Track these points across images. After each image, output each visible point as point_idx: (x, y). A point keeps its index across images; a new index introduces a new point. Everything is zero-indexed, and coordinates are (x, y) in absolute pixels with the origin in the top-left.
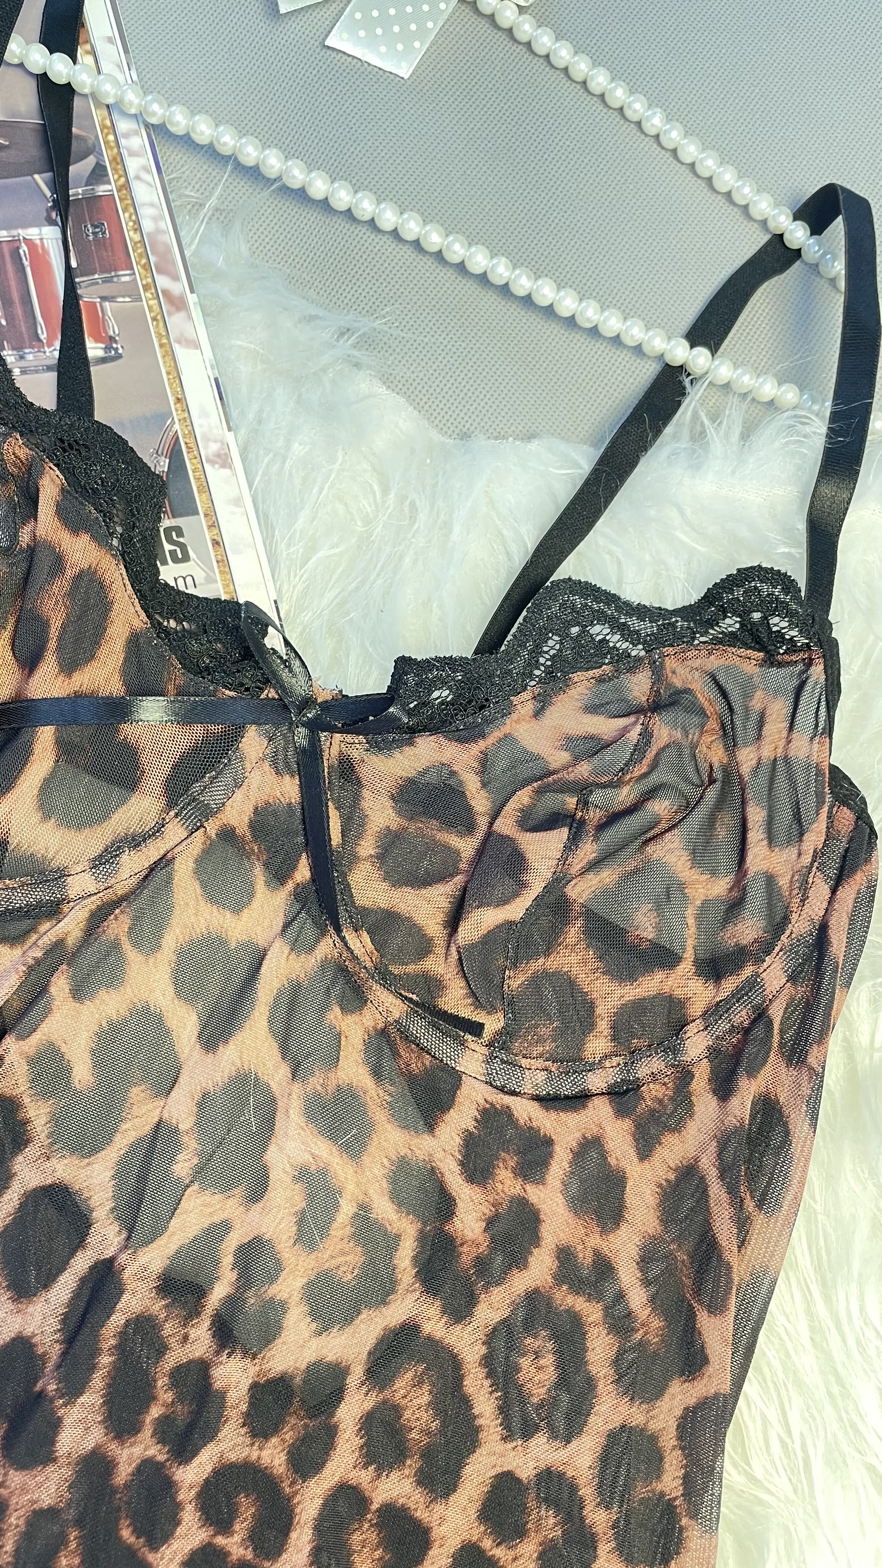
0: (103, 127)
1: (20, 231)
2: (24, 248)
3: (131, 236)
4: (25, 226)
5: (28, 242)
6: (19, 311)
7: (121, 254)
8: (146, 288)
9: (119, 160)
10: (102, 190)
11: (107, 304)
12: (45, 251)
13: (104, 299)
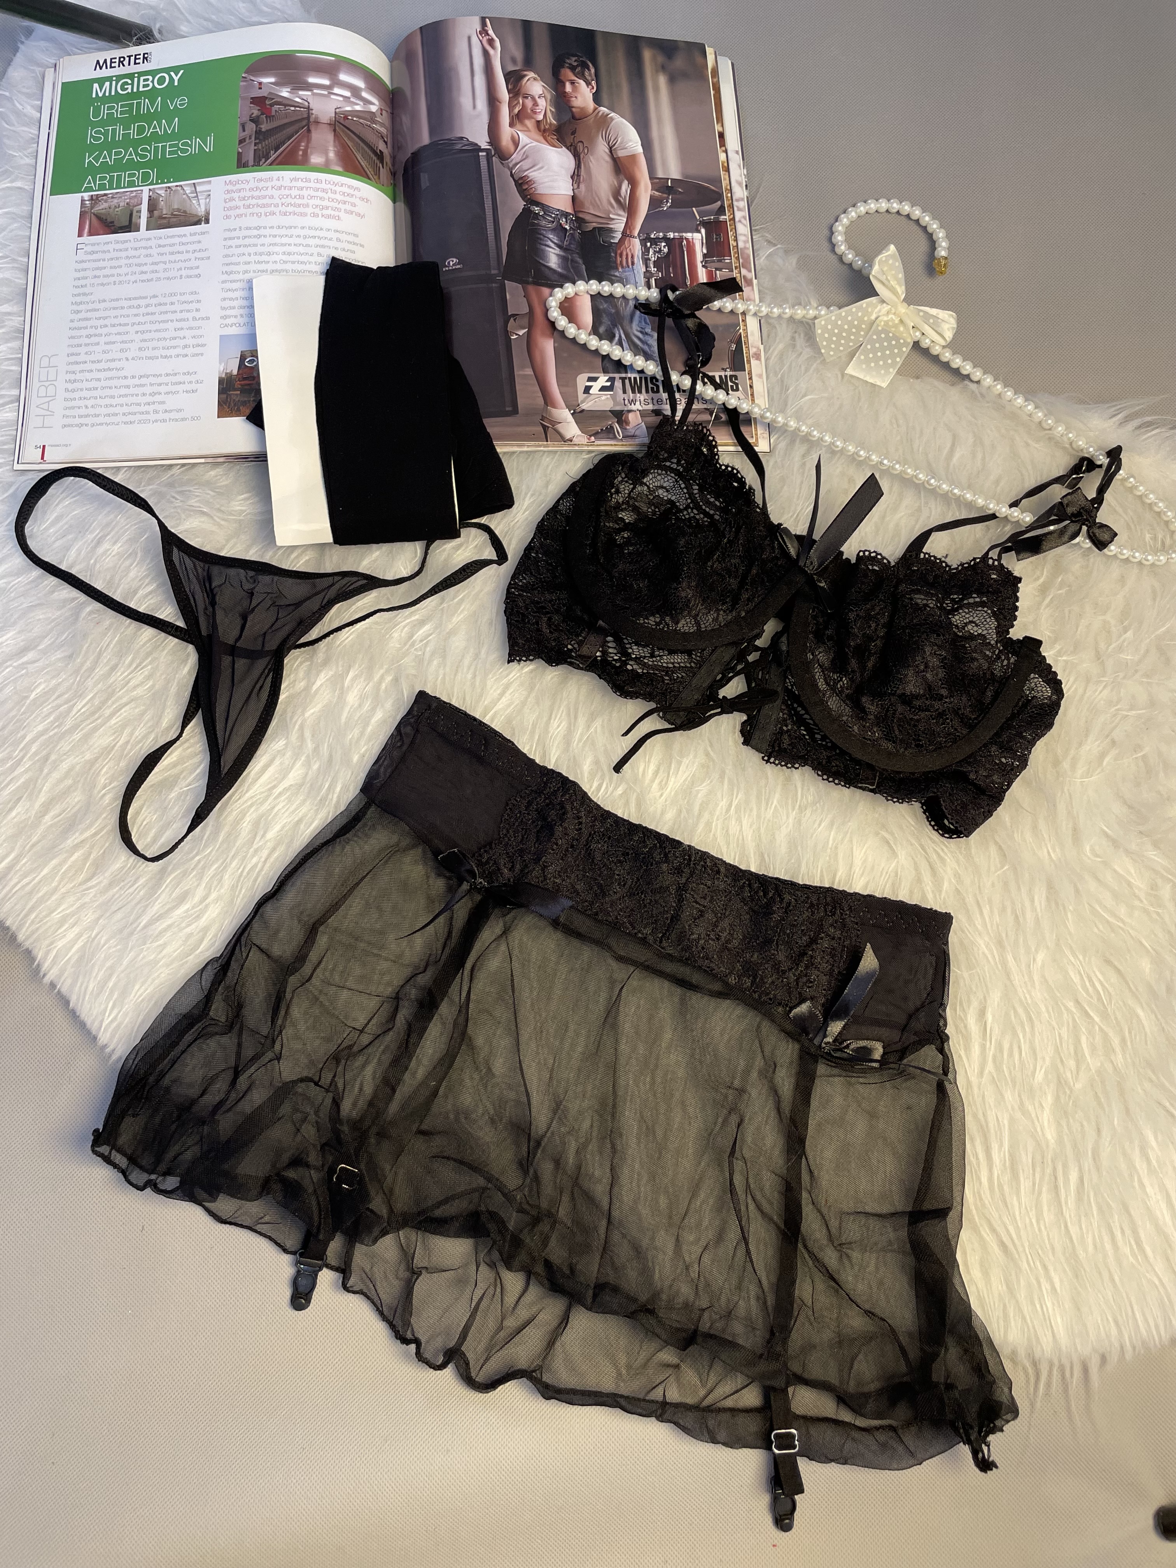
0: (726, 189)
1: (684, 234)
2: (685, 242)
3: (732, 243)
4: (686, 232)
5: (687, 239)
6: (679, 271)
7: (727, 250)
8: (736, 268)
9: (731, 206)
10: (722, 218)
11: (718, 272)
12: (694, 244)
13: (717, 269)
